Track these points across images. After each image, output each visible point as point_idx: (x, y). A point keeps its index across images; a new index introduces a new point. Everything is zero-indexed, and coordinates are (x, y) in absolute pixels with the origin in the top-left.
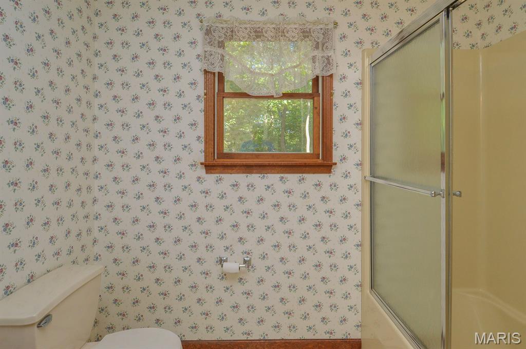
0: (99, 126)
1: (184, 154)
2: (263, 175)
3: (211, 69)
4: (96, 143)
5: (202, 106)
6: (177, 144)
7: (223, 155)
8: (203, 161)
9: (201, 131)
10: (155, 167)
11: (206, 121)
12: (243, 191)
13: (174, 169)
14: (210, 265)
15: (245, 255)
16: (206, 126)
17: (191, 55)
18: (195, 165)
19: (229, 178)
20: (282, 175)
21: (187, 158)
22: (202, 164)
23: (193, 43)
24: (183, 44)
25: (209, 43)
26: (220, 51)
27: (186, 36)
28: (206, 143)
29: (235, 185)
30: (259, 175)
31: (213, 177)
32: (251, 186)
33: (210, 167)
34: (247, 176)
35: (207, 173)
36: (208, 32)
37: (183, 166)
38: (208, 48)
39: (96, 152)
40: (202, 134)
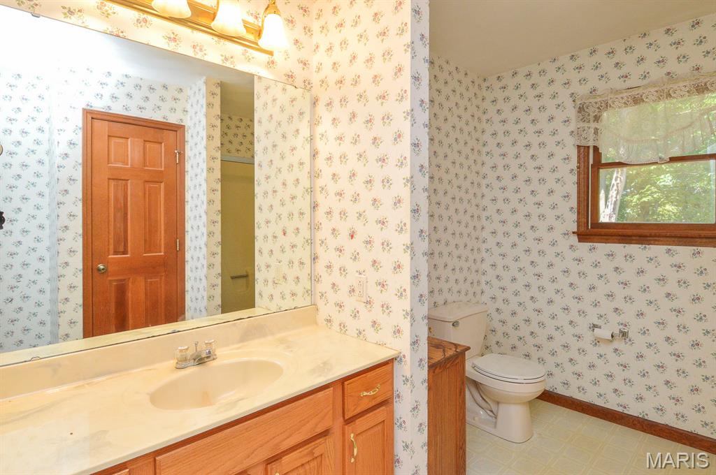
0: (486, 202)
1: (557, 224)
2: (644, 246)
3: (584, 143)
4: (484, 214)
5: (575, 178)
6: (551, 215)
7: (597, 225)
8: (576, 230)
9: (573, 202)
10: (531, 235)
11: (579, 192)
12: (619, 261)
13: (548, 237)
14: (583, 328)
15: (621, 327)
16: (579, 197)
17: (564, 132)
18: (568, 234)
19: (603, 248)
20: (670, 247)
21: (560, 228)
22: (574, 233)
23: (567, 121)
24: (557, 124)
25: (582, 119)
26: (593, 125)
27: (560, 116)
28: (579, 213)
29: (611, 255)
30: (640, 246)
31: (587, 245)
32: (629, 257)
33: (583, 236)
34: (624, 247)
35: (579, 241)
36: (581, 109)
37: (556, 234)
38: (582, 124)
39: (484, 222)
40: (575, 205)
